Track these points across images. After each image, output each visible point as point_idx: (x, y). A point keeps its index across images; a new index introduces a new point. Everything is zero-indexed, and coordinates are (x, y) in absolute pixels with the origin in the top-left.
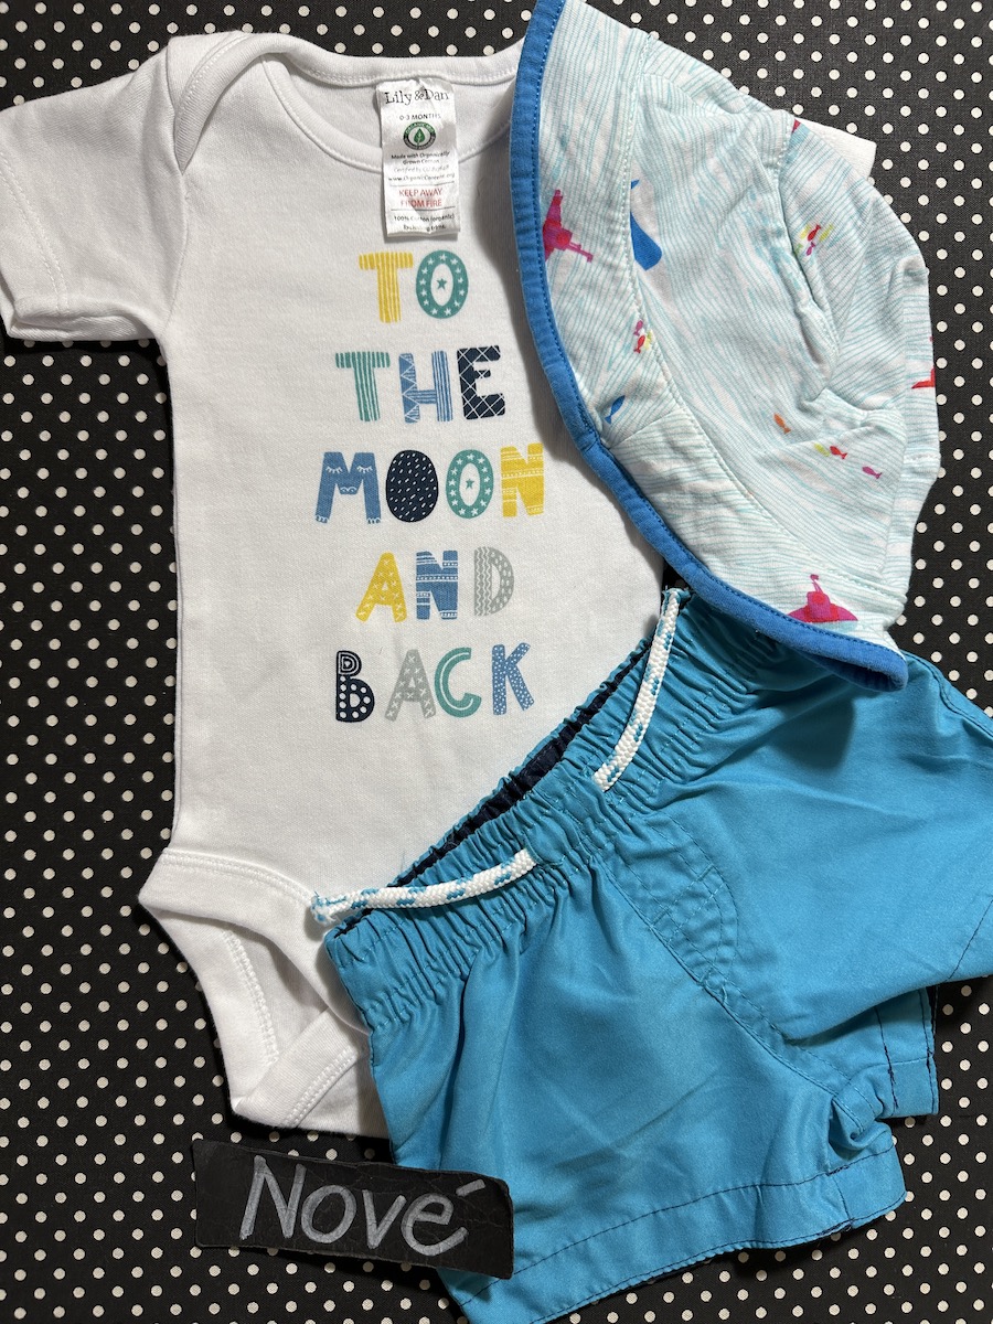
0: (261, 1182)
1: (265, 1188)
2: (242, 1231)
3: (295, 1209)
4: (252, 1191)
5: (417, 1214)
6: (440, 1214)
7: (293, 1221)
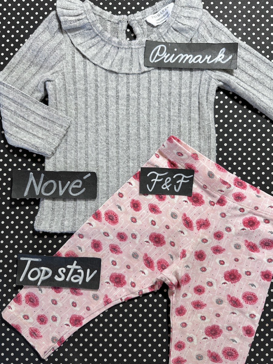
0: (31, 181)
1: (32, 183)
2: (25, 194)
3: (40, 188)
4: (28, 184)
5: (73, 186)
6: (79, 185)
7: (39, 191)
